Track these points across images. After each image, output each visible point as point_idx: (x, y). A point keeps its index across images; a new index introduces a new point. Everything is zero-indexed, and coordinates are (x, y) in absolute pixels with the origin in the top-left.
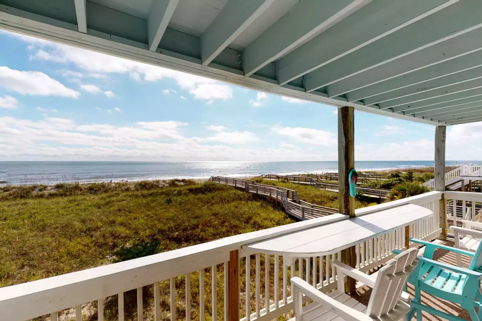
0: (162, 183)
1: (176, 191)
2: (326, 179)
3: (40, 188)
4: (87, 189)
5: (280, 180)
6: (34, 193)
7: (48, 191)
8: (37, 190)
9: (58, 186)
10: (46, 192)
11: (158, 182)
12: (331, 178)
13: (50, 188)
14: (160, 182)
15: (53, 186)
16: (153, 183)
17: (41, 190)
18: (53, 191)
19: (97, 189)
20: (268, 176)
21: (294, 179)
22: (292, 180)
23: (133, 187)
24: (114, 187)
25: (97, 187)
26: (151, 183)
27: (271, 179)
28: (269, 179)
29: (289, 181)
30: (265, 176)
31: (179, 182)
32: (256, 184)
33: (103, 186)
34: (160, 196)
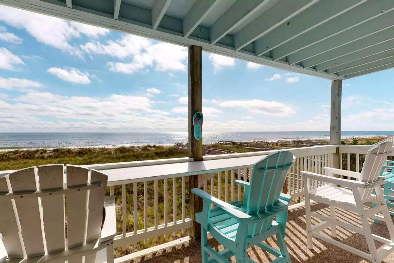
0: (137, 148)
1: (145, 154)
2: (277, 145)
3: (41, 151)
4: (77, 152)
5: (235, 146)
6: (37, 155)
7: (47, 154)
8: (39, 153)
9: (55, 150)
10: (46, 155)
11: (133, 147)
12: (281, 145)
13: (49, 151)
14: (135, 147)
15: (51, 150)
16: (129, 148)
17: (41, 153)
18: (51, 154)
19: (85, 153)
20: (225, 143)
21: (248, 145)
22: (246, 146)
23: (113, 152)
24: (98, 151)
25: (85, 151)
26: (128, 148)
27: (228, 145)
28: (226, 145)
29: (243, 147)
30: (223, 142)
31: (150, 148)
32: (211, 149)
33: (89, 150)
34: (131, 158)
